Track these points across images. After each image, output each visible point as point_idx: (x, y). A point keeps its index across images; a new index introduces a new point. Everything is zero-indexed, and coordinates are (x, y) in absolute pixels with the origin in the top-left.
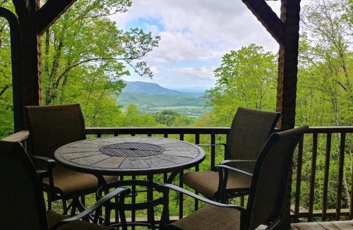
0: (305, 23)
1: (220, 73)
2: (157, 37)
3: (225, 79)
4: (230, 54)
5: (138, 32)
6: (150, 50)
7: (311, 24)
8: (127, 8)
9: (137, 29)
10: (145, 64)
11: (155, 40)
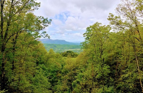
0: (120, 12)
1: (85, 35)
2: (50, 20)
3: (88, 38)
4: (90, 27)
5: (41, 18)
6: (47, 26)
7: (122, 12)
8: (38, 7)
9: (41, 17)
10: (46, 32)
11: (49, 21)
